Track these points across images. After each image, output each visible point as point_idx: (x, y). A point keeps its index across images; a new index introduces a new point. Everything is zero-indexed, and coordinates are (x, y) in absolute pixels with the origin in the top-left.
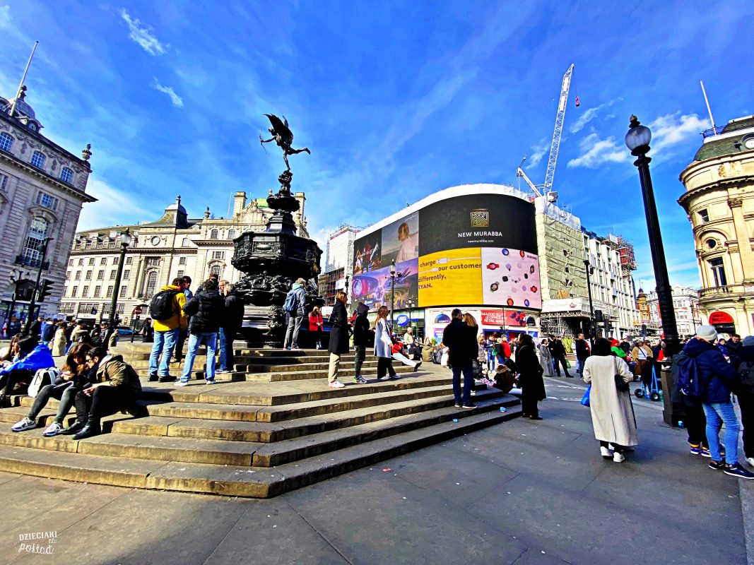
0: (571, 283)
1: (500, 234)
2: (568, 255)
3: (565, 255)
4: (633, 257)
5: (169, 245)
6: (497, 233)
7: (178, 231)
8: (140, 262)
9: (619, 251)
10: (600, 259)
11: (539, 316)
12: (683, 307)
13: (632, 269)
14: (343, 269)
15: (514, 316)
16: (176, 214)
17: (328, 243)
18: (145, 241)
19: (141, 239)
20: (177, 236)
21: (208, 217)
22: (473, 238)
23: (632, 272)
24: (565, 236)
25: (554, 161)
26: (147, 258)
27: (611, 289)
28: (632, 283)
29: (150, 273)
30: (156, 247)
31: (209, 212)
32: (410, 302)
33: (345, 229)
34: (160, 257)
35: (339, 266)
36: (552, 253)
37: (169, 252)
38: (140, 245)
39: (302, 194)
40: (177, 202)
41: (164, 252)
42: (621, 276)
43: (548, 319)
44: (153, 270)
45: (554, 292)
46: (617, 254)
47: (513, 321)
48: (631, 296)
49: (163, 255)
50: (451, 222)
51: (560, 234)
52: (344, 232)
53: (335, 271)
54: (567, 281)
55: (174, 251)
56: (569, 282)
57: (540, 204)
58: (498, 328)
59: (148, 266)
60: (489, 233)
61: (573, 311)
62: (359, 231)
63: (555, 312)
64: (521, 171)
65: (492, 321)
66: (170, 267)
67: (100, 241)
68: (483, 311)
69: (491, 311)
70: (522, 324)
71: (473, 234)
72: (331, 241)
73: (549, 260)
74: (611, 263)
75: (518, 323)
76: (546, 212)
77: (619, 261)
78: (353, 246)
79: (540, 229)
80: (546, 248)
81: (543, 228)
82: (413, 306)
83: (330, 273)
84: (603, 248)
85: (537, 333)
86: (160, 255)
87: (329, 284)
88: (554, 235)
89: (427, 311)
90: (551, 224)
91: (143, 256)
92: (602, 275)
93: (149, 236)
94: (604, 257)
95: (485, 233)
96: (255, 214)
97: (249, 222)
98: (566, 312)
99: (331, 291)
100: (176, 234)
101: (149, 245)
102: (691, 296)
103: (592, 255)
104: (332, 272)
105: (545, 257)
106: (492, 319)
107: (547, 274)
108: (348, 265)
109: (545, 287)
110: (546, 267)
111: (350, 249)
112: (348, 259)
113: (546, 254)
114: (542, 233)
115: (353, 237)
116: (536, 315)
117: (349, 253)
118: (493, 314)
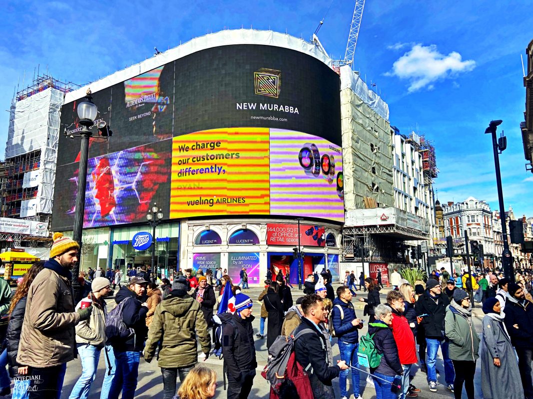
0: (378, 188)
1: (296, 111)
2: (375, 151)
3: (372, 150)
4: (434, 161)
6: (292, 108)
9: (421, 153)
10: (404, 160)
11: (341, 232)
12: (476, 222)
13: (433, 177)
14: (38, 153)
15: (310, 232)
17: (13, 107)
22: (258, 112)
23: (433, 180)
24: (372, 125)
25: (356, 31)
27: (414, 199)
28: (432, 193)
32: (155, 210)
33: (46, 84)
35: (31, 147)
36: (358, 145)
42: (423, 183)
43: (352, 236)
45: (360, 200)
46: (420, 156)
47: (309, 240)
48: (432, 209)
50: (226, 85)
51: (367, 120)
52: (44, 88)
53: (24, 156)
54: (374, 185)
56: (375, 187)
57: (346, 76)
58: (290, 250)
60: (281, 108)
61: (384, 226)
62: (70, 90)
63: (362, 227)
64: (317, 38)
65: (282, 240)
68: (269, 225)
69: (279, 225)
70: (320, 244)
71: (258, 106)
72: (18, 104)
73: (355, 155)
74: (414, 167)
75: (315, 243)
76: (353, 88)
77: (422, 165)
78: (58, 115)
79: (346, 110)
80: (353, 139)
81: (350, 109)
82: (160, 216)
83: (13, 159)
84: (408, 147)
85: (337, 256)
87: (11, 177)
88: (361, 122)
89: (184, 225)
90: (359, 106)
92: (406, 181)
94: (408, 159)
95: (276, 107)
98: (375, 226)
99: (14, 191)
102: (483, 210)
103: (397, 155)
104: (19, 157)
105: (350, 150)
106: (281, 237)
107: (352, 173)
108: (48, 145)
109: (350, 192)
110: (351, 164)
111: (52, 119)
112: (49, 135)
113: (351, 145)
114: (348, 116)
115: (60, 99)
116: (337, 230)
117: (51, 125)
118: (283, 230)
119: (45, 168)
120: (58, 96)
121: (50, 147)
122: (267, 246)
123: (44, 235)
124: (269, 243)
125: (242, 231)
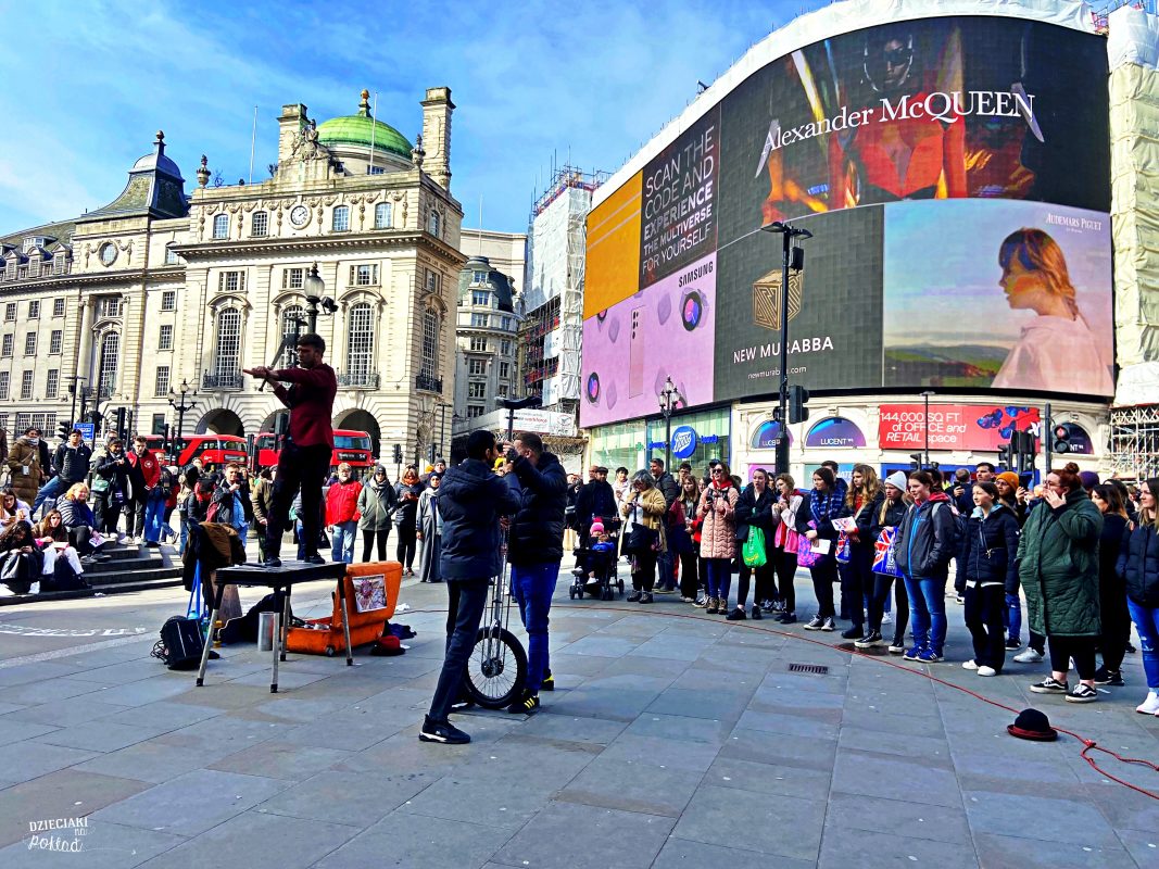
5: (137, 263)
7: (154, 224)
8: (82, 308)
11: (1106, 420)
14: (556, 302)
15: (991, 421)
16: (151, 180)
17: (531, 228)
18: (88, 256)
19: (80, 249)
20: (154, 238)
21: (205, 182)
26: (96, 299)
29: (105, 335)
30: (111, 269)
31: (209, 168)
34: (120, 295)
35: (551, 293)
37: (136, 281)
38: (78, 268)
39: (442, 93)
40: (157, 148)
41: (126, 281)
44: (110, 327)
49: (127, 290)
52: (561, 191)
53: (544, 307)
55: (146, 278)
59: (100, 318)
62: (599, 185)
65: (915, 438)
66: (143, 318)
67: (47, 257)
68: (884, 409)
69: (909, 407)
72: (536, 222)
76: (1145, 60)
78: (581, 232)
79: (1121, 120)
80: (1138, 187)
83: (533, 315)
86: (121, 290)
87: (533, 343)
89: (735, 412)
91: (86, 293)
93: (94, 244)
96: (312, 163)
97: (298, 187)
99: (535, 365)
100: (149, 232)
101: (96, 266)
104: (538, 310)
105: (1132, 217)
106: (913, 432)
107: (1135, 275)
108: (569, 287)
109: (1128, 322)
110: (1133, 252)
111: (573, 242)
112: (569, 269)
113: (1133, 205)
114: (1126, 134)
115: (584, 205)
116: (1094, 415)
117: (572, 253)
118: (916, 417)
119: (567, 326)
120: (581, 200)
121: (573, 289)
122: (880, 452)
123: (570, 434)
124: (886, 446)
125: (832, 421)
